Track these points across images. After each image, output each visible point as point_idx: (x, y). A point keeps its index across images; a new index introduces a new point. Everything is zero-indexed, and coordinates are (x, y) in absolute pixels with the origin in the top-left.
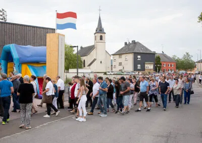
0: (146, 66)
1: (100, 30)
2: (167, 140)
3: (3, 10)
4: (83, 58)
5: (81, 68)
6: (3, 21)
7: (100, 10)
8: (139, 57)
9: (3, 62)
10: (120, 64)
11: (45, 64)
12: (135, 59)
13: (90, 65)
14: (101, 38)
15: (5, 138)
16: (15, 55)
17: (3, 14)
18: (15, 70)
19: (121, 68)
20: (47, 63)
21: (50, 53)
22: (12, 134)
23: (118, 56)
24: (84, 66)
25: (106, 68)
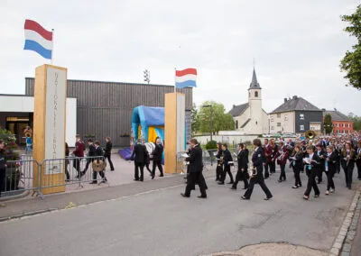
0: (311, 126)
1: (255, 85)
3: (147, 71)
4: (236, 119)
5: (233, 129)
6: (146, 83)
8: (302, 115)
9: (134, 125)
10: (279, 124)
12: (297, 118)
13: (243, 126)
14: (256, 94)
16: (142, 118)
17: (147, 75)
19: (279, 129)
23: (276, 115)
24: (237, 128)
25: (263, 129)
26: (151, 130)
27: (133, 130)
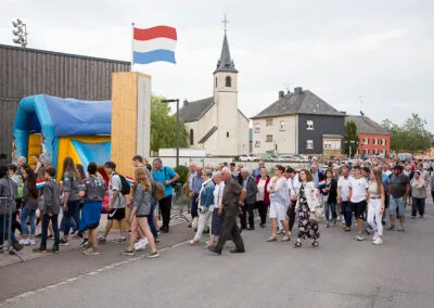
0: (325, 142)
1: (226, 65)
2: (373, 304)
3: (20, 22)
4: (190, 126)
5: (184, 146)
6: (19, 45)
7: (225, 22)
8: (310, 123)
9: (18, 133)
10: (269, 138)
11: (109, 137)
12: (302, 127)
13: (203, 140)
14: (228, 82)
15: (23, 295)
16: (45, 119)
17: (20, 30)
18: (44, 150)
19: (270, 146)
20: (112, 135)
21: (119, 115)
22: (38, 287)
23: (264, 122)
24: (192, 143)
25: (239, 146)
26: (63, 144)
27: (18, 144)
